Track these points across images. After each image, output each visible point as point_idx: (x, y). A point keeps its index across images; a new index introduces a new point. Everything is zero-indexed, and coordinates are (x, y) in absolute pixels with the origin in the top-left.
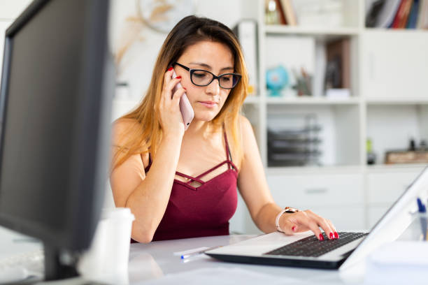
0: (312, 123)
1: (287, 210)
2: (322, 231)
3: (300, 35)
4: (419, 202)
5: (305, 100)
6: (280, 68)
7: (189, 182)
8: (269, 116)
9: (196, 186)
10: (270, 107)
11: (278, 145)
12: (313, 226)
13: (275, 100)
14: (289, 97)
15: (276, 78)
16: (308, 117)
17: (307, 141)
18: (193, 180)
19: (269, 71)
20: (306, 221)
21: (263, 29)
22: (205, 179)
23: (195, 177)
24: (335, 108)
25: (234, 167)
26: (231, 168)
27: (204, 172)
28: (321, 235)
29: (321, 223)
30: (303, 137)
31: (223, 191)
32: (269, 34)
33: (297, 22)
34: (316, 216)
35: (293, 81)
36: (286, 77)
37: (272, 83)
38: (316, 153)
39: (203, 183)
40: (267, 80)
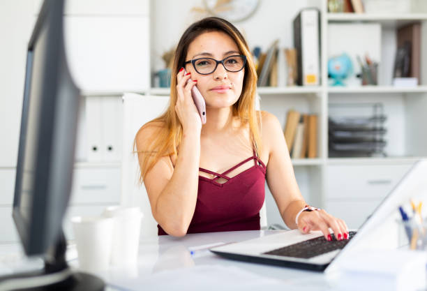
0: (379, 113)
1: (307, 208)
2: (331, 232)
3: (365, 22)
4: (401, 210)
5: (370, 89)
6: (345, 57)
7: (215, 179)
8: (330, 106)
9: (222, 182)
10: (331, 95)
11: (340, 134)
12: (323, 226)
13: (338, 89)
14: (354, 85)
15: (338, 67)
16: (375, 106)
17: (374, 130)
18: (219, 177)
19: (330, 60)
20: (316, 221)
21: (326, 17)
22: (231, 175)
23: (220, 173)
24: (405, 96)
25: (260, 162)
26: (258, 164)
27: (229, 168)
28: (329, 236)
29: (331, 224)
30: (371, 125)
31: (248, 186)
32: (331, 22)
33: (363, 10)
34: (327, 216)
35: (358, 70)
36: (349, 66)
37: (334, 72)
38: (382, 142)
39: (229, 179)
40: (329, 69)
